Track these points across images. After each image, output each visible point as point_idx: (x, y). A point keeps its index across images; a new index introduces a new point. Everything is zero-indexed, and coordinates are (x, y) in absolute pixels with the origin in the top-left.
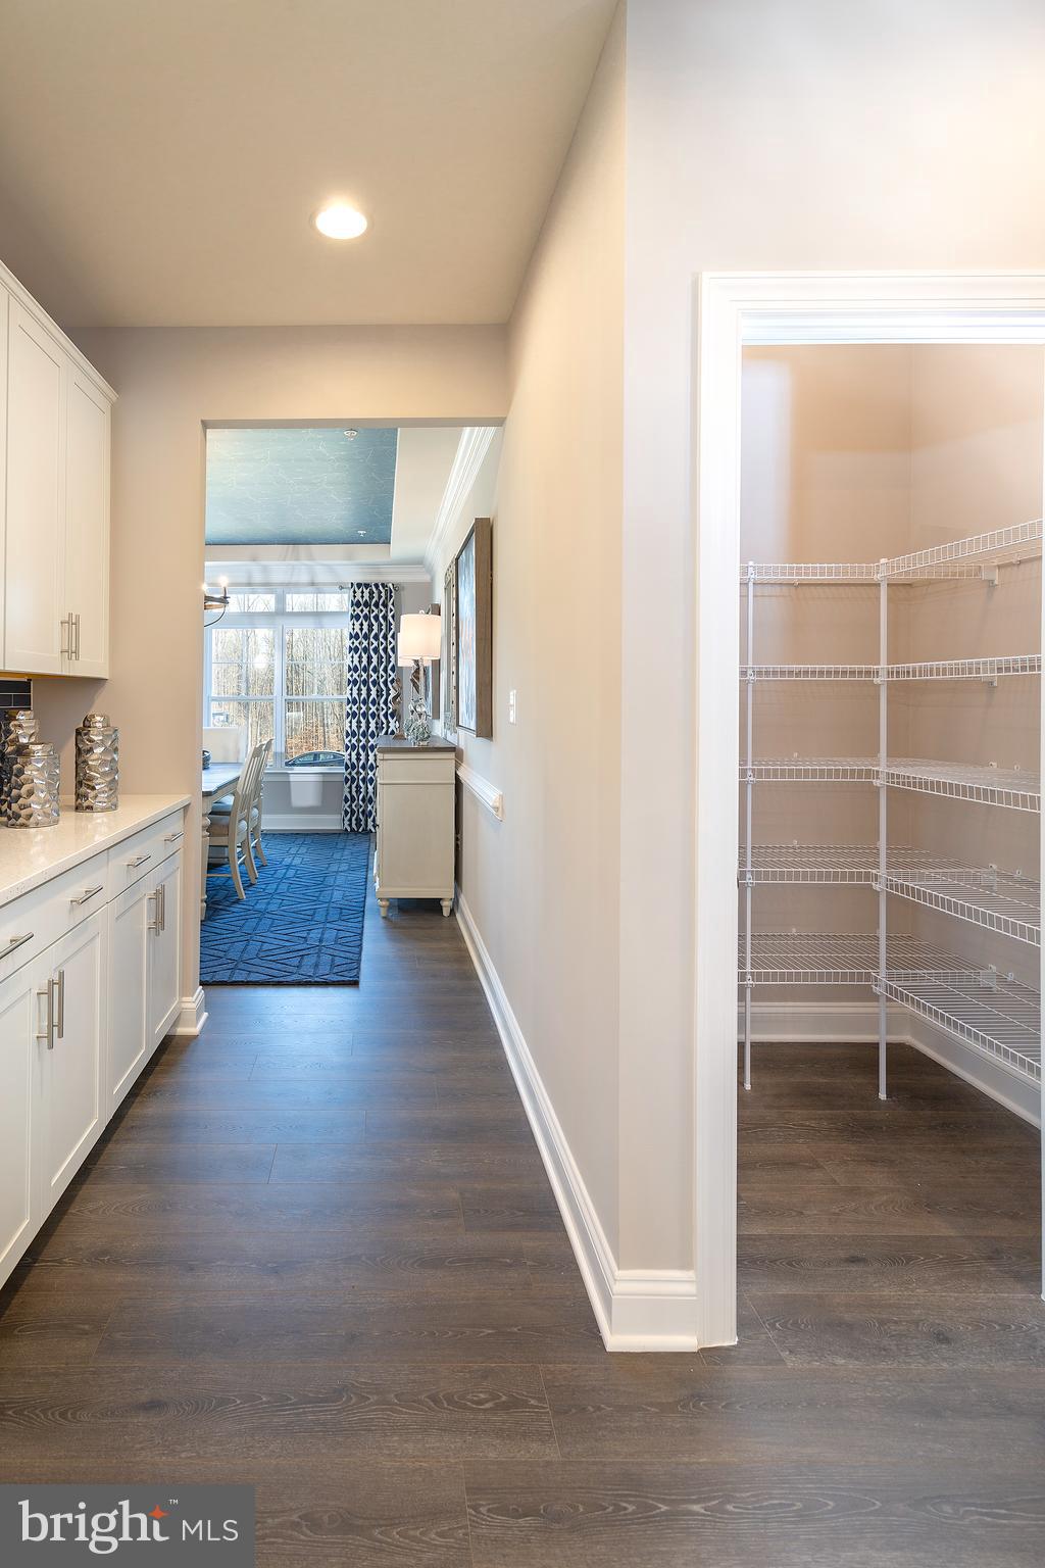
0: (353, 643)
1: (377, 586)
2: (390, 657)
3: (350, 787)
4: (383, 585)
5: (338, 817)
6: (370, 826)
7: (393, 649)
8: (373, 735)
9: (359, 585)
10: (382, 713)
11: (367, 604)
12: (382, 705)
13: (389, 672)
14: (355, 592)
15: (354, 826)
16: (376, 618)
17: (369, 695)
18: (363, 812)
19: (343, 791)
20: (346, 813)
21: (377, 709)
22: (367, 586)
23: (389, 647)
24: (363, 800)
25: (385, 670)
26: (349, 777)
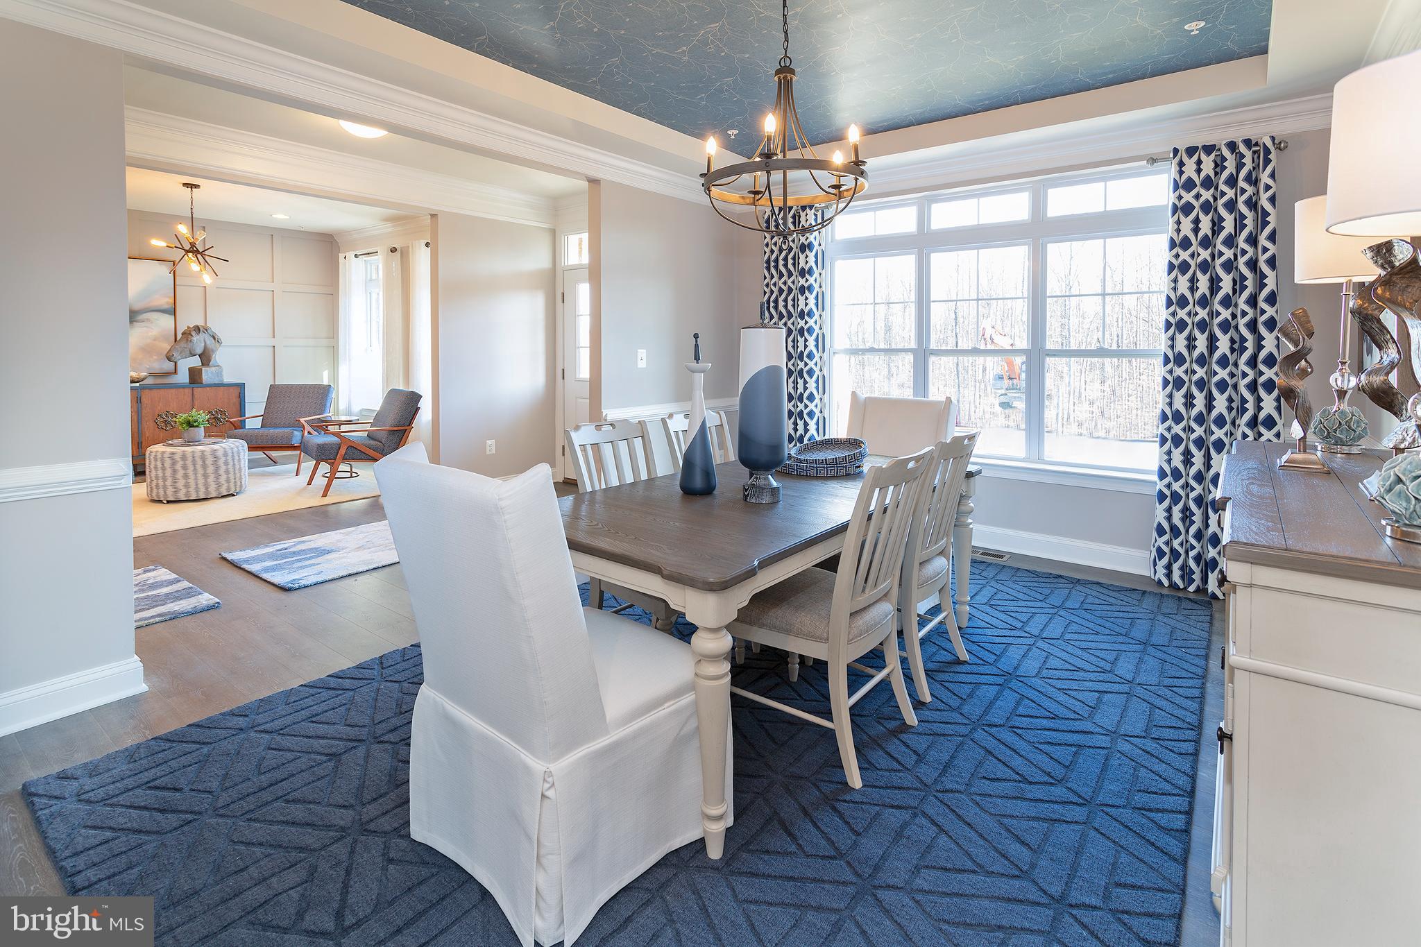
0: (1177, 256)
1: (1232, 146)
2: (1264, 276)
3: (1169, 510)
4: (1248, 143)
5: (1145, 554)
6: (1212, 586)
7: (1272, 262)
8: (1220, 422)
9: (1191, 151)
10: (1243, 383)
11: (1208, 183)
12: (1243, 367)
13: (1262, 304)
14: (1181, 164)
15: (1176, 577)
16: (1231, 206)
17: (1212, 347)
18: (1198, 559)
19: (1154, 516)
20: (1161, 554)
21: (1232, 375)
22: (1209, 149)
23: (1262, 259)
24: (1199, 536)
25: (1253, 301)
26: (1167, 492)
